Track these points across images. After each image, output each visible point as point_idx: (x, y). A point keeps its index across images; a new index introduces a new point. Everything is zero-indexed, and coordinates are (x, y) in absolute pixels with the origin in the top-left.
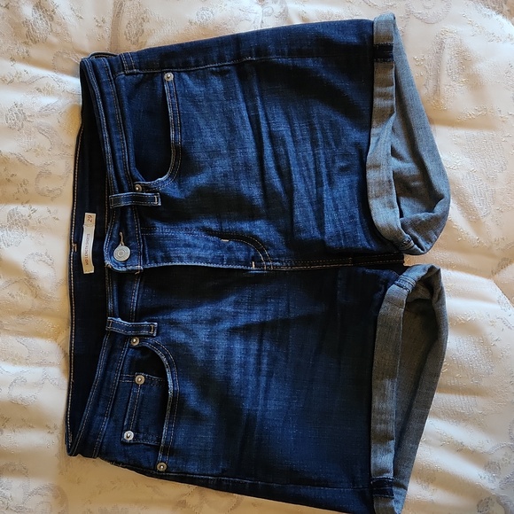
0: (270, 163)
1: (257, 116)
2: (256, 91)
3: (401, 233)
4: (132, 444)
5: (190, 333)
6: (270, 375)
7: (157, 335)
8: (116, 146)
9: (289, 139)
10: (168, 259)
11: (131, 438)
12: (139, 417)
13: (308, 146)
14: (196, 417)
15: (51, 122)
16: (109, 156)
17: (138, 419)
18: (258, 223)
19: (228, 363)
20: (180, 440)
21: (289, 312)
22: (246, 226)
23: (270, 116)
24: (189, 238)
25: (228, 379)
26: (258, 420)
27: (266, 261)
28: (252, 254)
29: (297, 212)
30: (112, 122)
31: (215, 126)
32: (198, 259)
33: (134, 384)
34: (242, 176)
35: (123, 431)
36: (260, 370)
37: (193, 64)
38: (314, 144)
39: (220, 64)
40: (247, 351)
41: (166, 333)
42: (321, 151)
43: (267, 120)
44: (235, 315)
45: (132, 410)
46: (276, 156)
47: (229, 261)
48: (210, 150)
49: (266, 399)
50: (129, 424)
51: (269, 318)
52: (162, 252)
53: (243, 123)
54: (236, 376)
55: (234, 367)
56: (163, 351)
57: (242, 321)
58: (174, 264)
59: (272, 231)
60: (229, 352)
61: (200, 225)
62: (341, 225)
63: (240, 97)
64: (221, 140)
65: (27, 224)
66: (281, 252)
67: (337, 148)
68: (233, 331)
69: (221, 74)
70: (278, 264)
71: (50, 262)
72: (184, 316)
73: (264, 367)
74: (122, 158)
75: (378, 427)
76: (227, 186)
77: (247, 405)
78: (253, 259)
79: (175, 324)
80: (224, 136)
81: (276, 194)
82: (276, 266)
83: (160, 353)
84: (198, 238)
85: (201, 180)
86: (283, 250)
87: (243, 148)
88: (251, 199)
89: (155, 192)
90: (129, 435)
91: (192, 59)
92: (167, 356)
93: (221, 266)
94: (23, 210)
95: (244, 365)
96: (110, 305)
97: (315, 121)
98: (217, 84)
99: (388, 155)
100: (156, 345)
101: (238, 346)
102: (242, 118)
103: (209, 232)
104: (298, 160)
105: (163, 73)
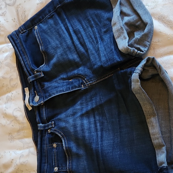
0: (77, 43)
1: (67, 27)
2: (65, 17)
3: (128, 49)
4: (58, 172)
5: (67, 122)
6: (102, 130)
7: (55, 126)
8: (25, 60)
9: (82, 30)
10: (50, 95)
11: (57, 170)
12: (58, 161)
13: (90, 29)
14: (78, 156)
15: (8, 61)
16: (24, 65)
17: (58, 162)
18: (80, 68)
19: (83, 130)
20: (74, 167)
21: (101, 101)
22: (76, 72)
23: (72, 25)
24: (56, 84)
25: (84, 137)
26: (100, 151)
27: (87, 83)
28: (81, 82)
29: (91, 58)
30: (21, 52)
31: (54, 38)
32: (60, 91)
33: (53, 148)
34: (68, 52)
35: (53, 168)
36: (97, 129)
37: (42, 19)
38: (92, 27)
39: (50, 14)
40: (90, 123)
41: (58, 124)
42: (95, 29)
43: (72, 26)
44: (82, 109)
45: (54, 158)
46: (79, 39)
47: (72, 88)
48: (54, 47)
49: (102, 141)
50: (55, 164)
51: (94, 106)
52: (48, 93)
53: (63, 32)
54: (87, 134)
55: (85, 131)
56: (58, 132)
57: (84, 111)
58: (52, 96)
59: (86, 70)
60: (82, 125)
61: (60, 78)
62: (108, 56)
63: (60, 22)
64: (57, 42)
65: (11, 99)
66: (91, 77)
67: (101, 24)
68: (82, 116)
69: (51, 17)
70: (91, 82)
71: (20, 110)
72: (62, 116)
73: (99, 127)
74: (27, 64)
75: (155, 142)
76: (64, 59)
77: (94, 146)
78: (82, 84)
79: (60, 120)
80: (58, 40)
81: (83, 54)
82: (91, 83)
83: (57, 133)
84: (59, 83)
85: (54, 60)
86: (92, 75)
87: (65, 41)
88: (74, 60)
89: (40, 72)
90: (56, 169)
91: (41, 17)
92: (60, 134)
93: (70, 91)
94: (9, 94)
95: (89, 129)
96: (37, 120)
97: (89, 17)
98: (51, 21)
99: (118, 17)
100: (55, 130)
101: (85, 122)
102: (62, 30)
103: (64, 79)
104: (87, 36)
105: (34, 27)
